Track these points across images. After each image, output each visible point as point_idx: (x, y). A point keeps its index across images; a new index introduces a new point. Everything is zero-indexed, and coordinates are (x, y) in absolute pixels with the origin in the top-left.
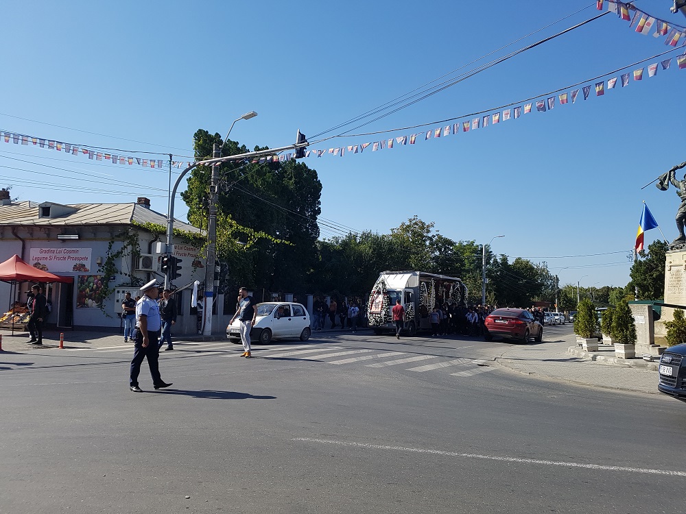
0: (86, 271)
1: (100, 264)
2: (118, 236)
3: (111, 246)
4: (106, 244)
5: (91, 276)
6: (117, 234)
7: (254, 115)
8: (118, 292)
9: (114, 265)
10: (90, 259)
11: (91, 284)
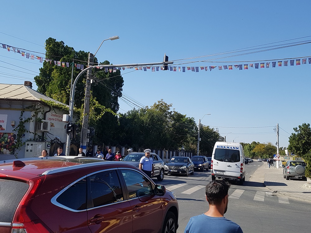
0: (3, 129)
1: (13, 126)
2: (28, 108)
3: (22, 114)
4: (19, 113)
5: (6, 133)
6: (28, 106)
7: (118, 38)
8: (28, 145)
9: (24, 127)
10: (6, 121)
11: (6, 139)
